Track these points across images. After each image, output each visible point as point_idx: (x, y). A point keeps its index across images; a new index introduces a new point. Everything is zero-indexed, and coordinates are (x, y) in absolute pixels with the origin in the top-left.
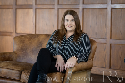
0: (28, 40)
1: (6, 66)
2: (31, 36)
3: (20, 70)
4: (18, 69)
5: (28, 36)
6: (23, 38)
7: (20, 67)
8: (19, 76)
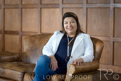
0: (38, 40)
1: (11, 67)
2: (41, 36)
3: (22, 71)
4: (22, 70)
5: (39, 36)
6: (33, 38)
7: (23, 69)
8: (22, 77)
